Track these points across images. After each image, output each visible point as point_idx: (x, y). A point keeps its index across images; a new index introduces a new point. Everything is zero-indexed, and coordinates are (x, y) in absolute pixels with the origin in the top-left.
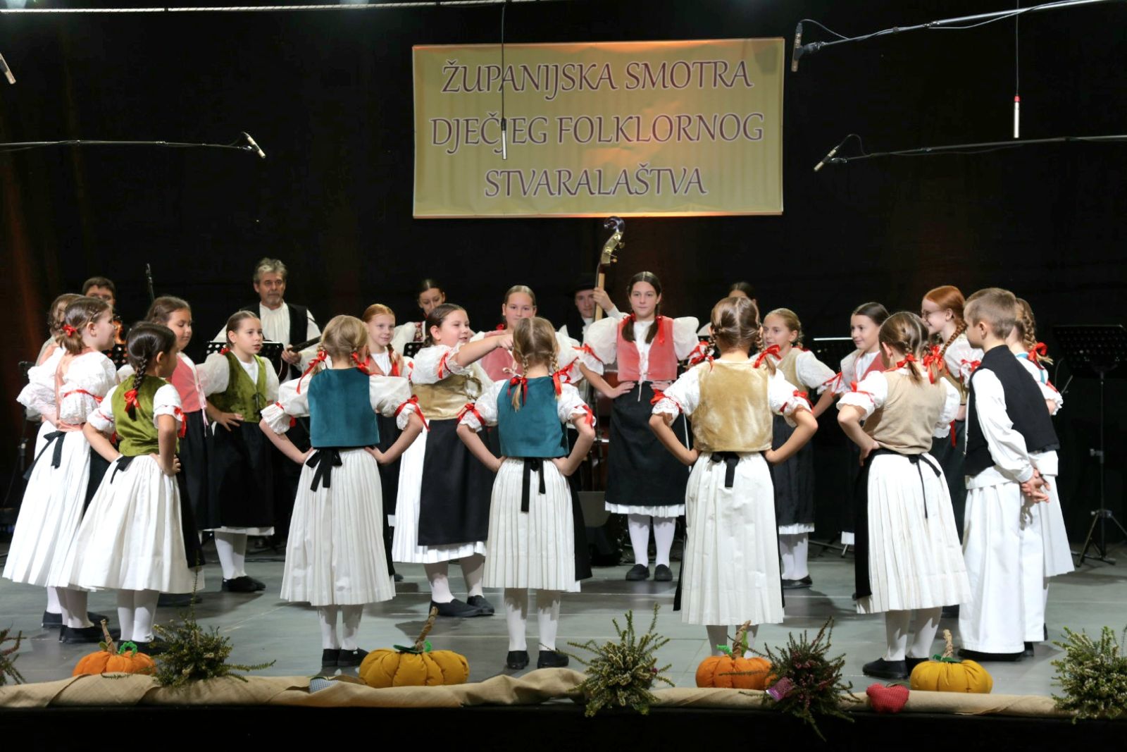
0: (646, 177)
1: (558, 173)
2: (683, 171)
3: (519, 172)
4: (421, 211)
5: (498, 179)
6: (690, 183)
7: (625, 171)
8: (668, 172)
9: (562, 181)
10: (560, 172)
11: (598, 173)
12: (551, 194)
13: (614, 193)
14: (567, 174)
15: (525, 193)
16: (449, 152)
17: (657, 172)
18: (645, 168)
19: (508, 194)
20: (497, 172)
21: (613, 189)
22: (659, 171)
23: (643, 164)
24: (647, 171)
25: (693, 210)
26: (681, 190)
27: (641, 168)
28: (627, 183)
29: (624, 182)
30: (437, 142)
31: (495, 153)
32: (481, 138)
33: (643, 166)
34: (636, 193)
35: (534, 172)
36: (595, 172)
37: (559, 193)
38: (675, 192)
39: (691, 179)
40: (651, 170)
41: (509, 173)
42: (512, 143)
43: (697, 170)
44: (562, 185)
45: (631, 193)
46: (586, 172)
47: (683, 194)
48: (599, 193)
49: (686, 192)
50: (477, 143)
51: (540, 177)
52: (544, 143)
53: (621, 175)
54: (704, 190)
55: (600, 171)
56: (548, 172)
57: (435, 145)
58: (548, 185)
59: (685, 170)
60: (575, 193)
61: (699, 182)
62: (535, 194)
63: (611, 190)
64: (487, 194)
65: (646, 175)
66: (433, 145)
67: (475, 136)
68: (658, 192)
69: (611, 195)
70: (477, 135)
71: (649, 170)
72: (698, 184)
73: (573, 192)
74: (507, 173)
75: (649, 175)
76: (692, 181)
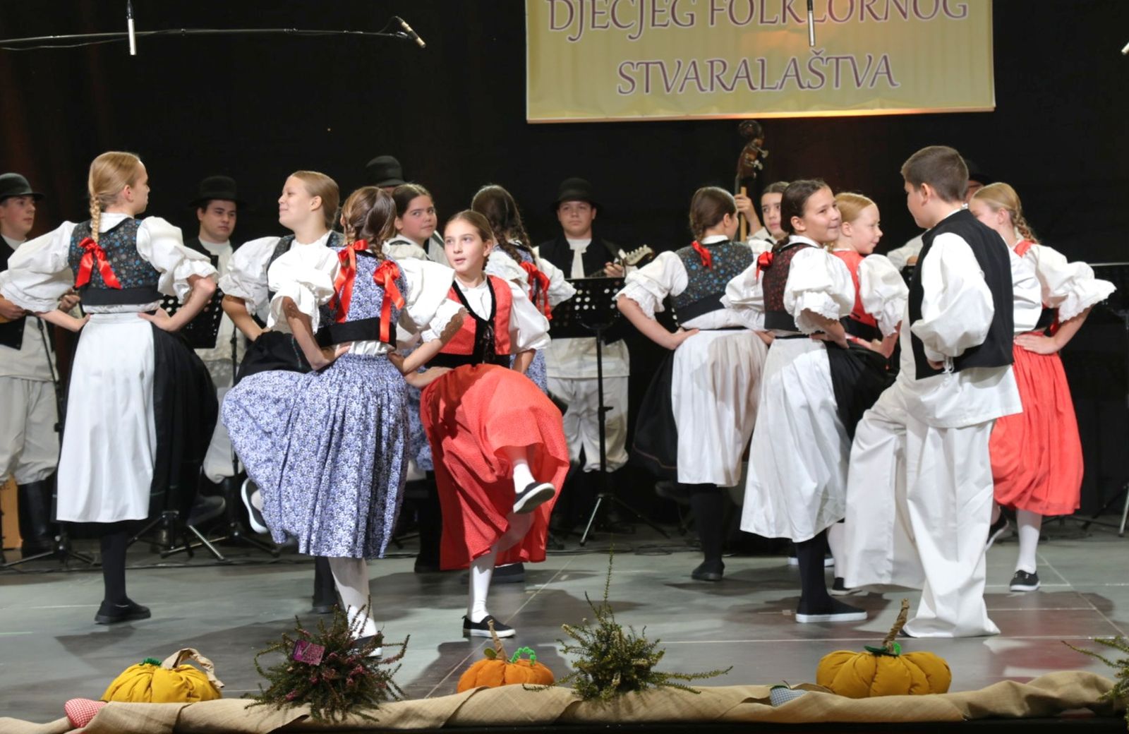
0: (821, 67)
1: (709, 64)
2: (868, 59)
3: (661, 64)
4: (534, 115)
5: (634, 72)
6: (876, 73)
7: (794, 60)
8: (849, 60)
9: (715, 74)
10: (712, 63)
11: (760, 62)
12: (702, 90)
13: (781, 87)
14: (722, 65)
15: (668, 90)
16: (571, 39)
17: (834, 60)
18: (820, 55)
19: (647, 91)
20: (632, 64)
21: (780, 83)
22: (837, 59)
23: (818, 51)
24: (822, 59)
25: (882, 107)
26: (866, 83)
27: (815, 55)
28: (797, 75)
29: (794, 73)
30: (555, 26)
31: (630, 40)
32: (611, 21)
33: (817, 54)
34: (809, 87)
35: (679, 63)
36: (756, 61)
37: (712, 89)
38: (859, 85)
39: (878, 69)
40: (828, 59)
41: (647, 64)
42: (651, 27)
43: (885, 58)
44: (715, 79)
45: (801, 87)
46: (745, 62)
47: (869, 88)
48: (763, 87)
49: (872, 85)
50: (607, 27)
51: (686, 68)
52: (691, 27)
53: (790, 65)
54: (895, 82)
55: (763, 61)
56: (697, 64)
57: (553, 30)
58: (697, 78)
59: (870, 58)
60: (732, 89)
61: (888, 73)
62: (681, 90)
63: (778, 84)
64: (620, 92)
65: (821, 64)
66: (550, 30)
67: (604, 18)
68: (837, 85)
69: (778, 90)
70: (608, 17)
71: (825, 59)
72: (886, 75)
73: (729, 87)
74: (644, 65)
75: (825, 65)
76: (880, 71)
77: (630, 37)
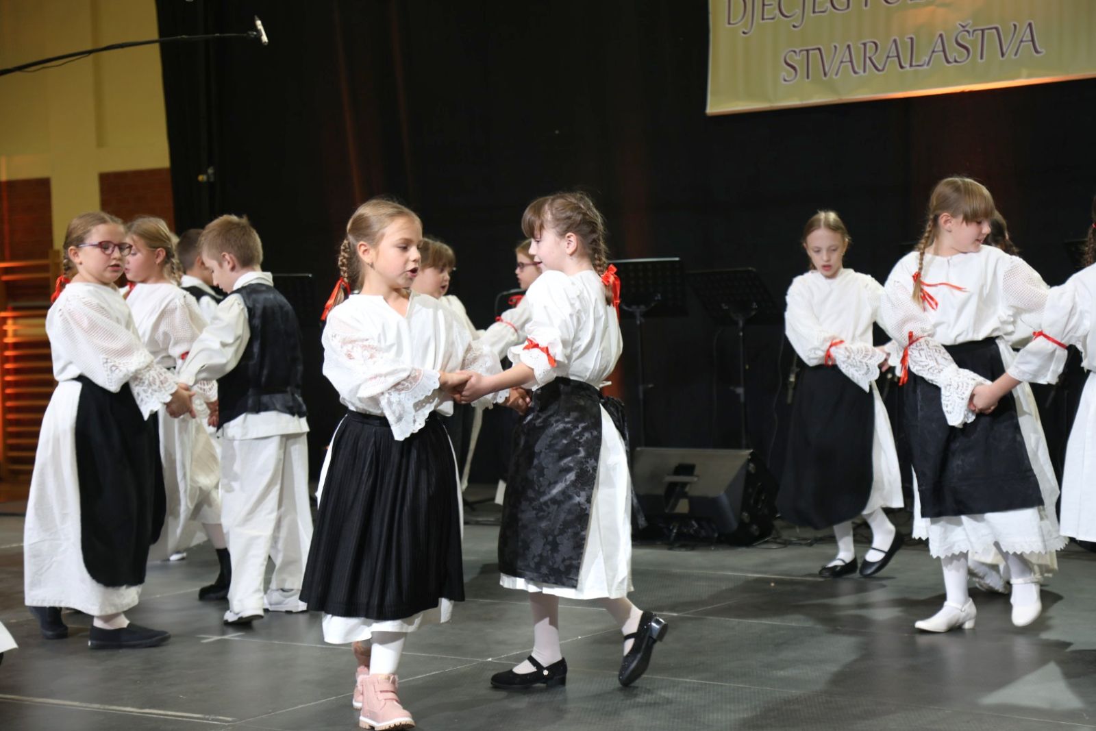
0: (967, 40)
1: (862, 46)
2: (1013, 27)
3: (819, 49)
4: (714, 107)
5: (797, 60)
6: (1021, 41)
7: (941, 36)
8: (994, 31)
9: (868, 55)
10: (865, 44)
11: (909, 40)
12: (855, 72)
13: (928, 64)
14: (873, 45)
15: (825, 75)
16: (744, 33)
17: (980, 32)
18: (967, 29)
19: (808, 77)
20: (795, 52)
21: (927, 59)
22: (983, 31)
23: (964, 24)
24: (968, 32)
25: (1029, 76)
26: (1009, 53)
27: (961, 29)
28: (944, 51)
29: (941, 49)
30: (732, 22)
31: (794, 29)
32: (777, 12)
33: (963, 27)
34: (956, 61)
35: (835, 47)
36: (906, 40)
37: (864, 71)
38: (1003, 55)
39: (1023, 37)
40: (974, 31)
41: (807, 51)
42: (812, 15)
43: (1030, 25)
44: (868, 60)
45: (948, 62)
46: (895, 41)
47: (1013, 57)
48: (911, 66)
49: (1016, 54)
50: (772, 19)
51: (842, 53)
52: (846, 11)
53: (937, 41)
54: (1039, 49)
55: (912, 39)
56: (852, 47)
57: (730, 26)
58: (851, 61)
59: (1015, 26)
60: (883, 70)
61: (1033, 40)
62: (836, 74)
63: (925, 61)
64: (785, 80)
65: (968, 37)
66: (728, 26)
67: (772, 11)
68: (982, 58)
69: (925, 67)
70: (774, 9)
71: (971, 31)
72: (1031, 43)
73: (880, 68)
74: (805, 52)
75: (971, 38)
76: (1024, 39)
77: (794, 26)
